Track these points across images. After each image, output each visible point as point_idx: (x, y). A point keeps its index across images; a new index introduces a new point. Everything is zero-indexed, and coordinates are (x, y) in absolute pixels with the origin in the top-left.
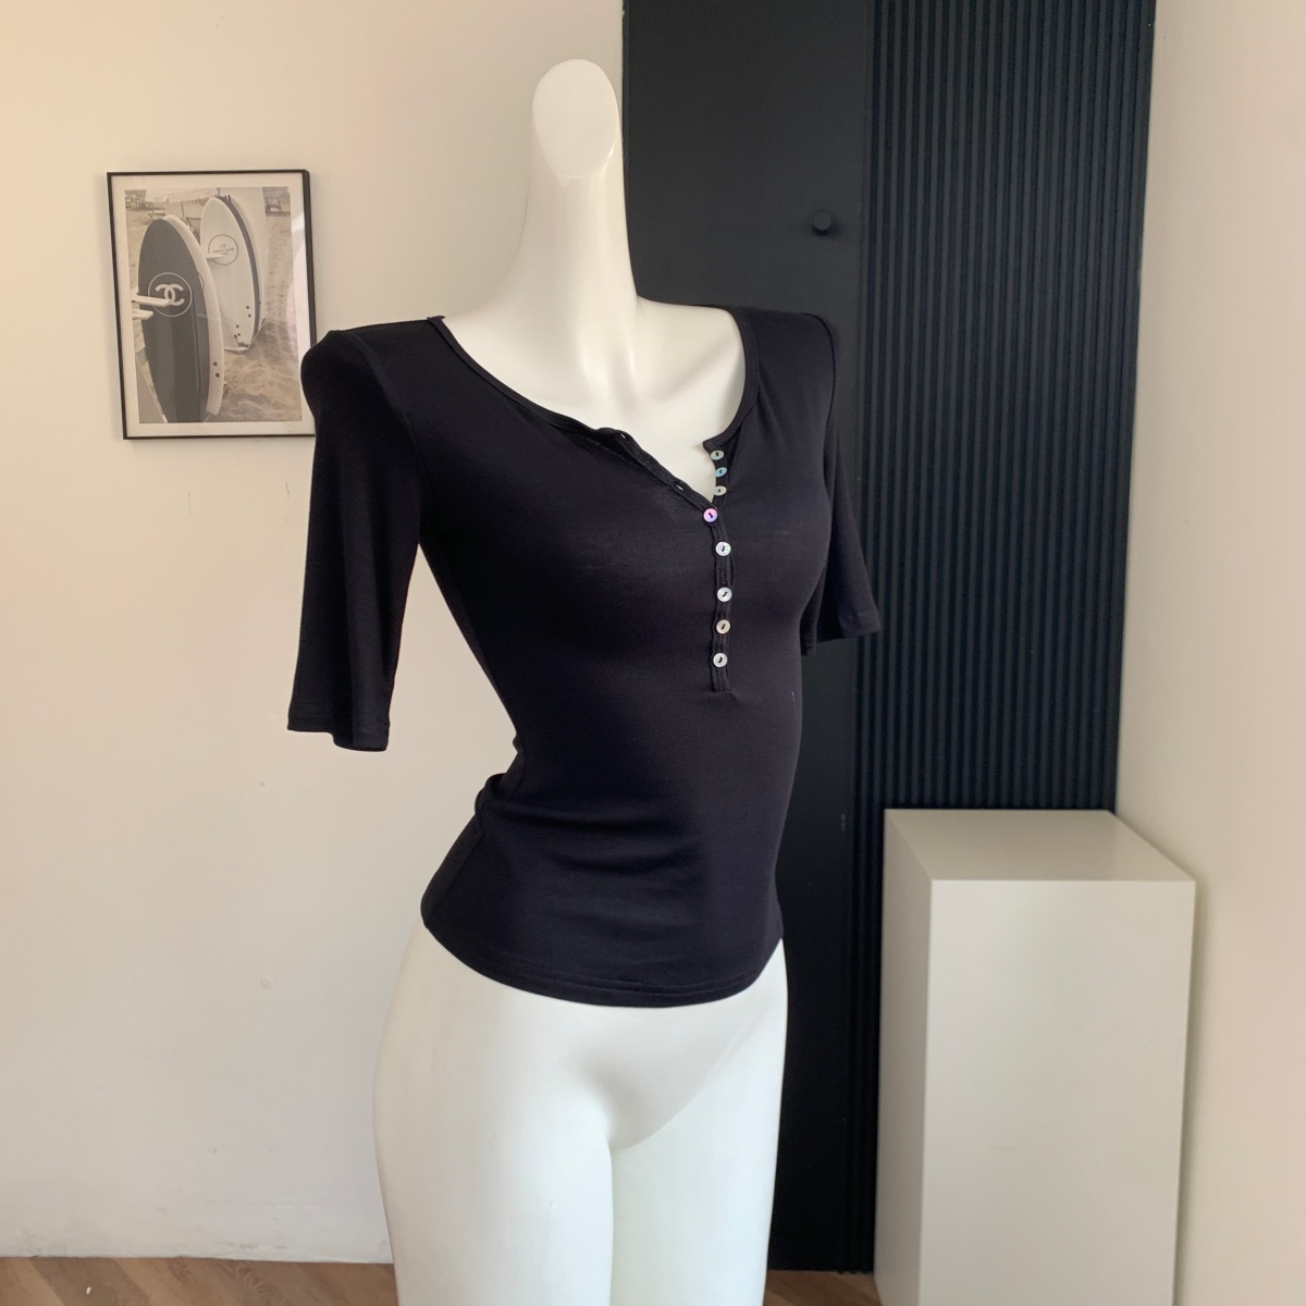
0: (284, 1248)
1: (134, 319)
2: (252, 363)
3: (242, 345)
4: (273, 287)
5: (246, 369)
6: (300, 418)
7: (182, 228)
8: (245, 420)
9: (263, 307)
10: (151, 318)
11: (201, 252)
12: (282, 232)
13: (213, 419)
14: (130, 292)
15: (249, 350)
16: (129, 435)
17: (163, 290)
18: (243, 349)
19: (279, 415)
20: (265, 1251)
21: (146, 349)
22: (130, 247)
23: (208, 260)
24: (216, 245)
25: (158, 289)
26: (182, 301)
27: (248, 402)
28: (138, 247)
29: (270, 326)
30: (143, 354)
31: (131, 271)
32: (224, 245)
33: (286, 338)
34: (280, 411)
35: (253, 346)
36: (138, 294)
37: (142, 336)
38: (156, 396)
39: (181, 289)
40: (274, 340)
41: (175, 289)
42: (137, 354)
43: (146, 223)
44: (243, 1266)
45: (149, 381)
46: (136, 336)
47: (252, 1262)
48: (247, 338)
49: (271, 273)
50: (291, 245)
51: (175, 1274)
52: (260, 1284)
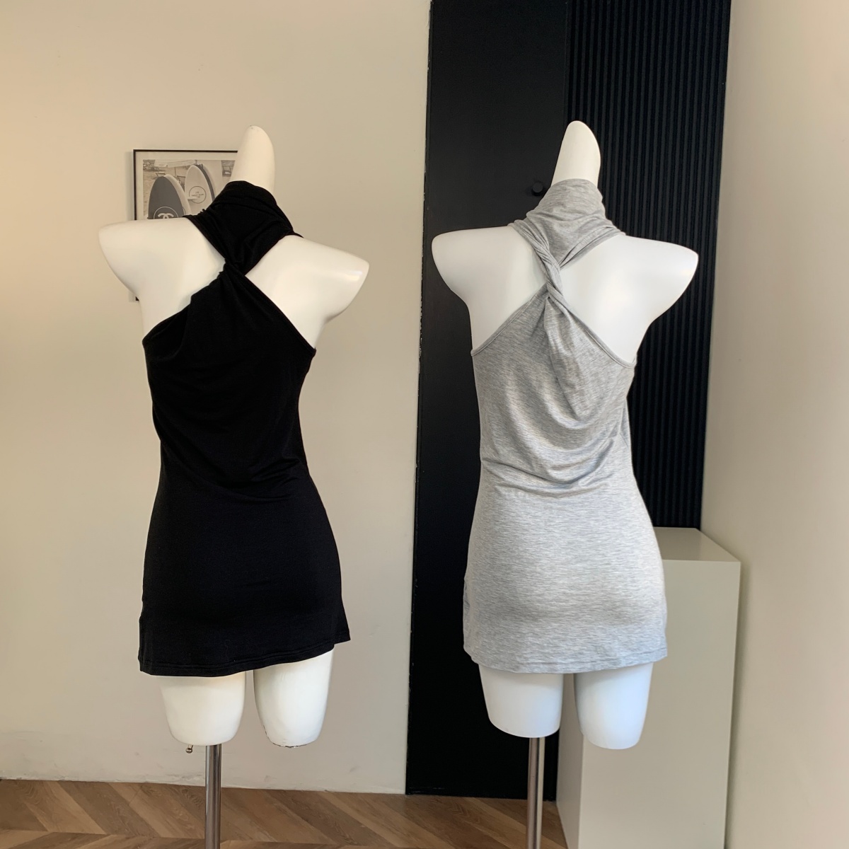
7: (174, 182)
11: (185, 196)
14: (143, 217)
17: (162, 216)
20: (197, 781)
22: (144, 193)
23: (189, 200)
24: (193, 192)
25: (159, 216)
28: (149, 192)
31: (144, 206)
32: (198, 193)
36: (148, 218)
39: (173, 216)
41: (169, 216)
43: (154, 179)
44: (184, 788)
47: (190, 786)
51: (144, 792)
52: (195, 798)
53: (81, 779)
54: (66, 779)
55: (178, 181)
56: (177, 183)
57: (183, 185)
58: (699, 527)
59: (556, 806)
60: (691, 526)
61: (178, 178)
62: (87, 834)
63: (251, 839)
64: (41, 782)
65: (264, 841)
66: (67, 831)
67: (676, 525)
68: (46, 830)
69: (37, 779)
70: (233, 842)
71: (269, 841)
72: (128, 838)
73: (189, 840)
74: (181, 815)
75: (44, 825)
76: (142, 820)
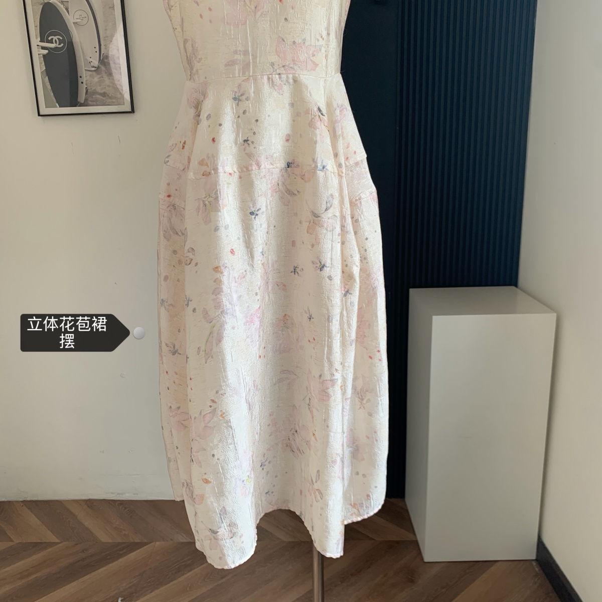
0: (137, 494)
1: (39, 54)
2: (99, 76)
3: (93, 67)
4: (107, 37)
5: (96, 79)
6: (124, 104)
7: (59, 6)
8: (97, 105)
9: (103, 47)
10: (47, 54)
11: (70, 19)
12: (110, 8)
13: (81, 105)
14: (36, 41)
15: (98, 69)
16: (41, 114)
17: (52, 39)
18: (94, 69)
19: (113, 102)
20: (128, 496)
21: (46, 69)
22: (34, 17)
23: (74, 23)
24: (77, 15)
25: (49, 39)
26: (62, 45)
27: (98, 96)
28: (39, 17)
29: (107, 57)
30: (45, 73)
31: (36, 30)
32: (81, 15)
33: (115, 63)
34: (114, 100)
35: (98, 67)
36: (40, 41)
37: (44, 63)
38: (52, 94)
39: (61, 38)
40: (109, 64)
41: (58, 38)
42: (41, 72)
43: (41, 4)
44: (119, 502)
45: (49, 87)
46: (41, 63)
47: (123, 500)
48: (96, 63)
49: (106, 30)
50: (114, 15)
51: (88, 506)
52: (127, 510)
53: (40, 498)
54: (29, 499)
55: (62, 6)
56: (61, 8)
57: (67, 9)
58: (516, 285)
59: (405, 502)
60: (510, 285)
61: (62, 2)
62: (45, 543)
63: (172, 540)
64: (9, 502)
65: (182, 541)
66: (29, 541)
67: (498, 285)
68: (12, 541)
69: (6, 500)
70: (158, 543)
71: (185, 541)
72: (77, 544)
73: (124, 543)
74: (117, 523)
75: (12, 537)
76: (87, 529)
